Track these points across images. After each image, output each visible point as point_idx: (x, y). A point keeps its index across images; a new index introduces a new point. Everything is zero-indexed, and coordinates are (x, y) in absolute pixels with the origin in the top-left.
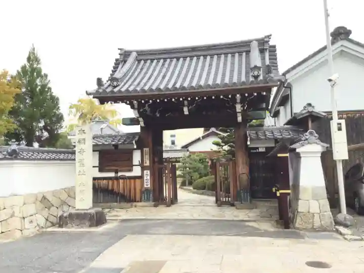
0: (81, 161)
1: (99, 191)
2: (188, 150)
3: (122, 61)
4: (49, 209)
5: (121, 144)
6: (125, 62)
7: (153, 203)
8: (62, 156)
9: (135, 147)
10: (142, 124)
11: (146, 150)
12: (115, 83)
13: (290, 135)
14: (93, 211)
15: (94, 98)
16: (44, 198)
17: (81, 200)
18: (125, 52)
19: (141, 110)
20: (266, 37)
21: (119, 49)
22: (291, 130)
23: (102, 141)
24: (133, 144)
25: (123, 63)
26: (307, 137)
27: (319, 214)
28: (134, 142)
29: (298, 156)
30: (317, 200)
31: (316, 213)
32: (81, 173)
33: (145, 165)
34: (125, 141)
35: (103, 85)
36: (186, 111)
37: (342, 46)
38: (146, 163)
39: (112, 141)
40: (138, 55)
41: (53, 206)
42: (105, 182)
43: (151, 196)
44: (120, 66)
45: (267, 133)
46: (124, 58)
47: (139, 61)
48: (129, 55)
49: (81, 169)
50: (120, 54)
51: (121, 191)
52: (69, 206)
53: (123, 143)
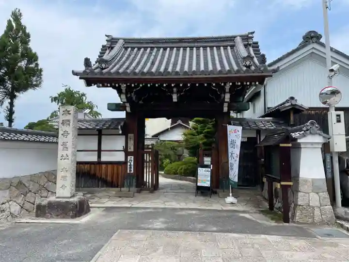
0: (64, 144)
1: (80, 176)
2: (159, 139)
3: (109, 48)
4: (25, 196)
5: (105, 129)
6: (112, 48)
7: (136, 189)
8: (42, 139)
9: (120, 132)
10: (128, 109)
11: (131, 135)
12: (103, 66)
13: (272, 126)
14: (75, 199)
15: (80, 78)
16: (20, 183)
17: (63, 187)
18: (112, 39)
19: (129, 95)
20: (249, 33)
21: (106, 36)
22: (273, 122)
23: (85, 125)
24: (118, 129)
25: (110, 49)
26: (309, 128)
27: (319, 208)
28: (120, 127)
29: (298, 147)
30: (317, 193)
31: (317, 207)
32: (64, 158)
33: (129, 150)
34: (110, 126)
35: (91, 67)
36: (175, 98)
37: (313, 48)
38: (130, 149)
39: (97, 126)
40: (125, 42)
41: (30, 191)
42: (87, 166)
43: (134, 182)
44: (108, 51)
45: (250, 124)
46: (111, 44)
47: (126, 48)
48: (117, 42)
49: (64, 153)
50: (107, 41)
51: (103, 176)
52: (49, 191)
53: (108, 128)
